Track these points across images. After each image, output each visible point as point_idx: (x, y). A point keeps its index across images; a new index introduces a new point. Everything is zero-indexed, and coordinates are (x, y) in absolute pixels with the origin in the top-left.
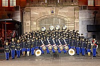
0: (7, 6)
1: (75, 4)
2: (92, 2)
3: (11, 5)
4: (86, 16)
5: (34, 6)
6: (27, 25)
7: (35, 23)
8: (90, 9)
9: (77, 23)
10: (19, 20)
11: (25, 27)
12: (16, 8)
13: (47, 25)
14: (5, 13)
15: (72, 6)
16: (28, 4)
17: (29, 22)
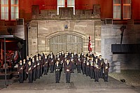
0: (7, 19)
1: (96, 17)
2: (119, 14)
3: (12, 18)
4: (110, 32)
5: (43, 19)
6: (33, 44)
7: (43, 42)
8: (116, 24)
9: (98, 42)
10: (23, 37)
11: (31, 47)
12: (19, 22)
13: (58, 43)
14: (5, 28)
15: (92, 19)
16: (34, 17)
17: (36, 40)
